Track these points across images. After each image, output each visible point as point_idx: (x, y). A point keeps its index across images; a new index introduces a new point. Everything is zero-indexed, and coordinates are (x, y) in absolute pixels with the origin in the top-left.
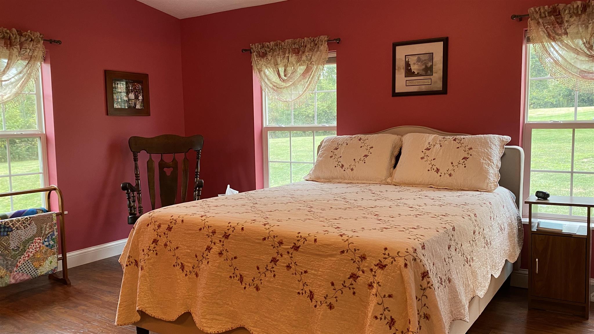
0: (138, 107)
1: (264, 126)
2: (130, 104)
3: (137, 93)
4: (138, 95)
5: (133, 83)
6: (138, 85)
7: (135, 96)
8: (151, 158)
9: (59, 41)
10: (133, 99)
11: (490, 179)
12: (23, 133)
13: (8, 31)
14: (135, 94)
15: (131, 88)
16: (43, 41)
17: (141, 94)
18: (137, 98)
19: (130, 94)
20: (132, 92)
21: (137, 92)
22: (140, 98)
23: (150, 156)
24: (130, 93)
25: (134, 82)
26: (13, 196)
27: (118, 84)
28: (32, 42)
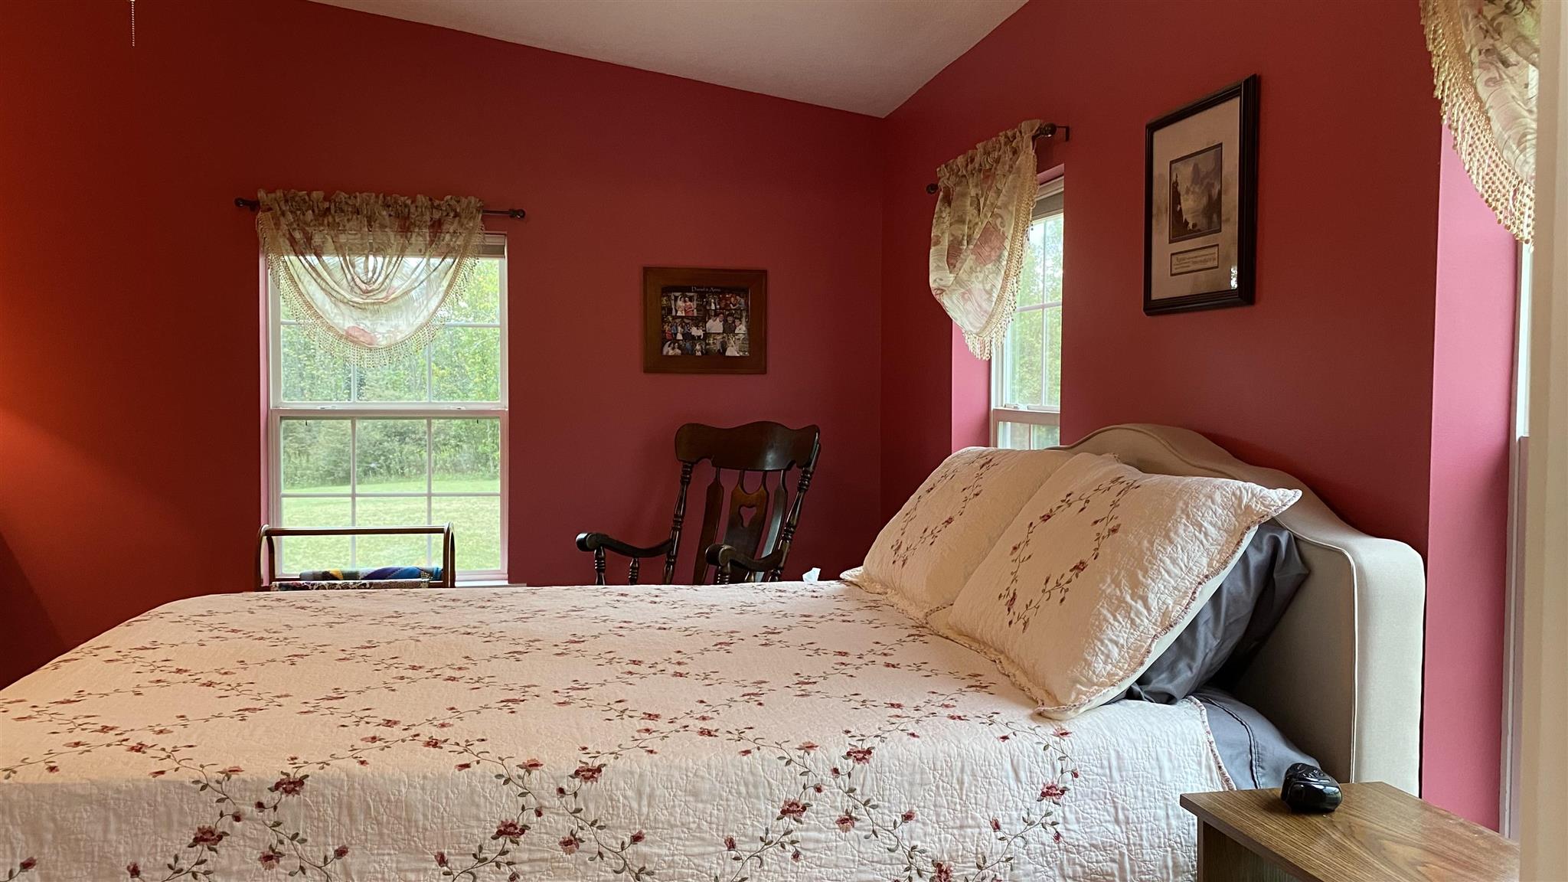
0: (732, 351)
1: (993, 407)
2: (709, 344)
3: (730, 319)
4: (734, 322)
5: (720, 293)
6: (736, 299)
7: (724, 325)
8: (717, 480)
9: (519, 211)
10: (719, 334)
11: (1089, 664)
12: (463, 408)
13: (409, 202)
14: (725, 321)
15: (713, 307)
16: (480, 215)
17: (744, 320)
18: (729, 329)
19: (711, 321)
20: (717, 315)
21: (731, 315)
22: (741, 329)
23: (718, 473)
24: (709, 319)
25: (724, 291)
26: (357, 536)
27: (676, 298)
28: (457, 218)
